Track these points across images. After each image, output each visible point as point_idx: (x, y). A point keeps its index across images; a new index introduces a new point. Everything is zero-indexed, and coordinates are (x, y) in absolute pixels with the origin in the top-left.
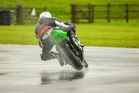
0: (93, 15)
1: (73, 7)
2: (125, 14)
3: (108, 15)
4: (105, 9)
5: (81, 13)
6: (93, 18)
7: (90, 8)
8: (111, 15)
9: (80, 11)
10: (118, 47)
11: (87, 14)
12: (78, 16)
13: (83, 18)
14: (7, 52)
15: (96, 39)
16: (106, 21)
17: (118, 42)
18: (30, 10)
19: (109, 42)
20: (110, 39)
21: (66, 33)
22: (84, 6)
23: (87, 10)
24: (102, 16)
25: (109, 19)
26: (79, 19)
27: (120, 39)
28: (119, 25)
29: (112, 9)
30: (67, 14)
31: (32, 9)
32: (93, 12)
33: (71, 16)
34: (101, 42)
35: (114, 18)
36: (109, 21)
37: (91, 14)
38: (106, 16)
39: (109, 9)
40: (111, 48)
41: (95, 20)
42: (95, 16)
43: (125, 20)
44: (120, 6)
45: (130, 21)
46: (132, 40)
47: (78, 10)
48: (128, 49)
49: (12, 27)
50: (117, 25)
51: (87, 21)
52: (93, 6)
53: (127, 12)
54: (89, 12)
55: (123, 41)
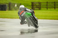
0: (41, 6)
1: (32, 3)
2: (54, 6)
3: (47, 6)
4: (46, 4)
5: (36, 6)
6: (40, 8)
7: (39, 4)
8: (48, 7)
9: (35, 5)
10: (51, 19)
11: (38, 6)
12: (34, 7)
13: (36, 8)
14: (5, 21)
15: (42, 16)
16: (46, 9)
17: (51, 18)
18: (14, 5)
19: (48, 17)
20: (48, 16)
21: (31, 14)
22: (37, 3)
23: (38, 4)
24: (44, 7)
25: (47, 8)
26: (35, 8)
27: (52, 16)
28: (52, 10)
29: (48, 4)
30: (30, 6)
31: (15, 4)
32: (41, 5)
33: (31, 7)
34: (44, 17)
35: (49, 8)
36: (47, 9)
37: (40, 6)
38: (46, 7)
39: (47, 4)
40: (48, 20)
41: (42, 9)
42: (41, 7)
43: (54, 9)
44: (52, 3)
45: (56, 9)
46: (57, 17)
47: (34, 4)
48: (55, 20)
49: (7, 11)
50: (50, 10)
51: (38, 9)
52: (41, 3)
53: (55, 5)
54: (39, 5)
55: (53, 17)
